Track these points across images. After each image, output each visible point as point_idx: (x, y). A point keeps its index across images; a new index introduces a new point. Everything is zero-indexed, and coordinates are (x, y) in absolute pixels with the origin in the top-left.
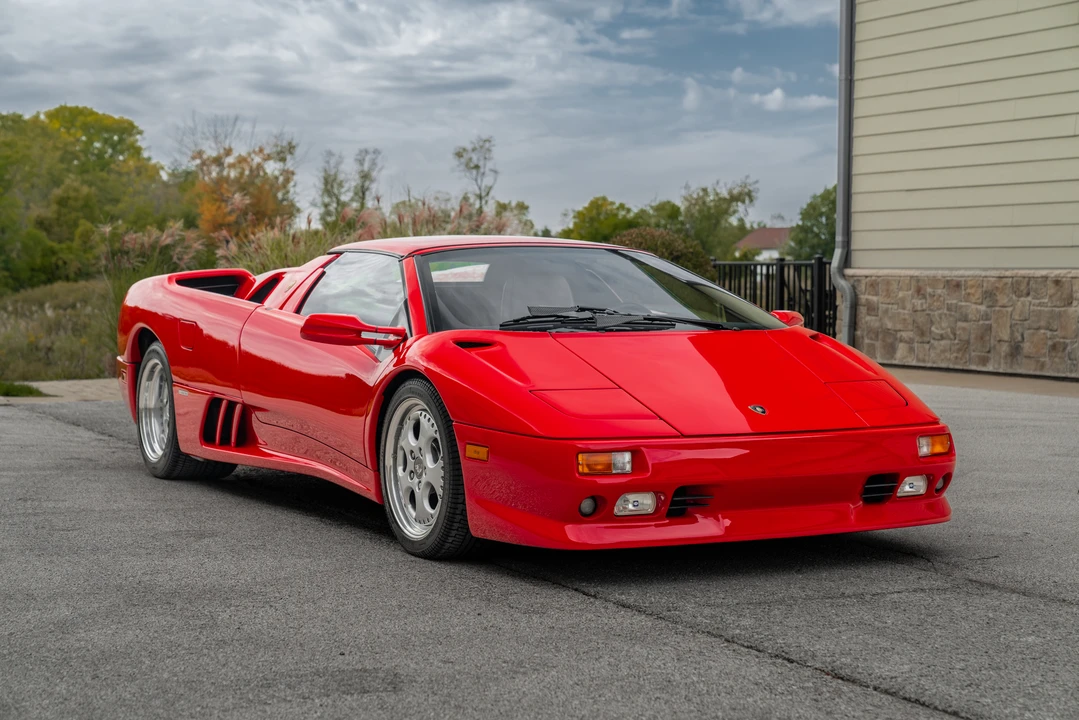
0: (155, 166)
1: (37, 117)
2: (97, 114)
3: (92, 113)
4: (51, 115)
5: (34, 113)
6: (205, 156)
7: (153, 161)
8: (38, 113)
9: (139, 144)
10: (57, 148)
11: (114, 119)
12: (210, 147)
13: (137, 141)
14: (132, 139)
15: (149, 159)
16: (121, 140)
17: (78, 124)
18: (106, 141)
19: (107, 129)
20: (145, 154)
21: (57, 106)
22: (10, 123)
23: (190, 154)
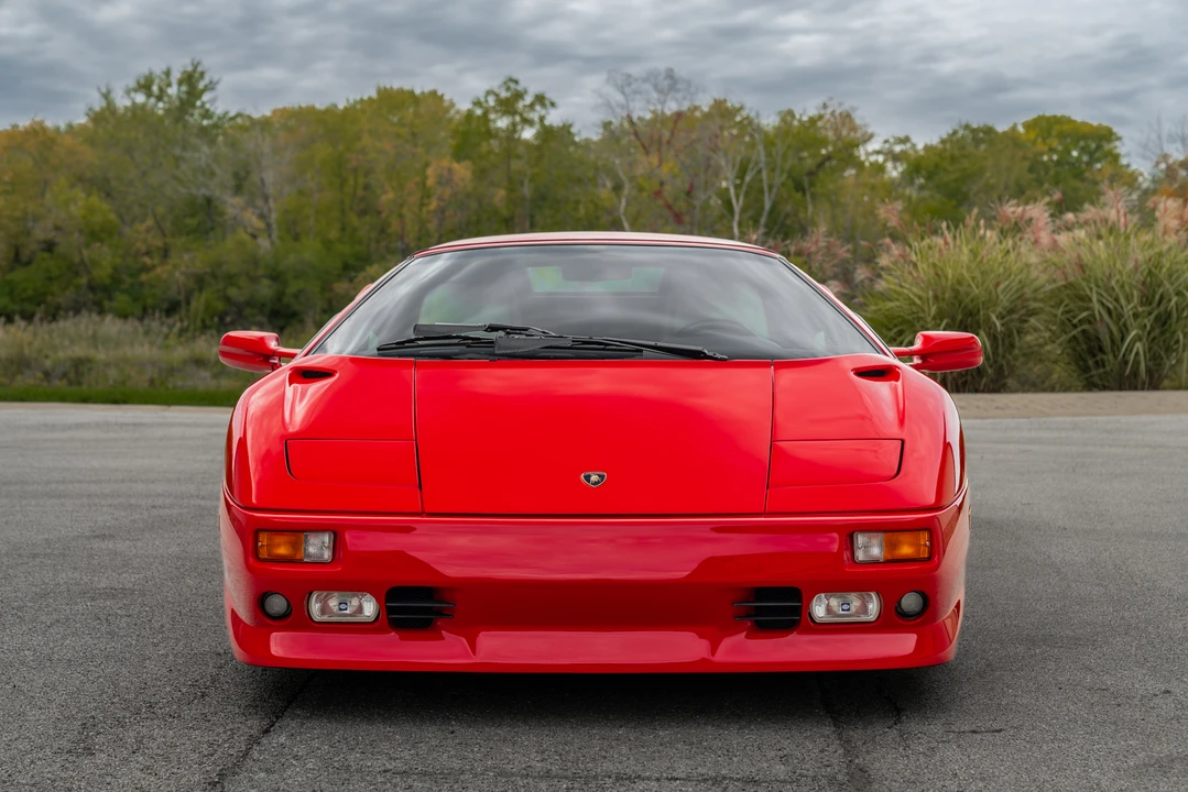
0: (1133, 172)
1: (1014, 128)
2: (1075, 122)
3: (1069, 121)
4: (1027, 126)
5: (1011, 125)
6: (1171, 161)
7: (1134, 167)
8: (1015, 126)
9: (1117, 151)
10: (1025, 158)
11: (1091, 126)
12: (1177, 150)
13: (1116, 147)
14: (1112, 145)
15: (1128, 166)
16: (1099, 147)
17: (1054, 133)
18: (1083, 150)
19: (1085, 137)
20: (1124, 161)
21: (1035, 116)
22: (981, 135)
23: (1155, 159)
